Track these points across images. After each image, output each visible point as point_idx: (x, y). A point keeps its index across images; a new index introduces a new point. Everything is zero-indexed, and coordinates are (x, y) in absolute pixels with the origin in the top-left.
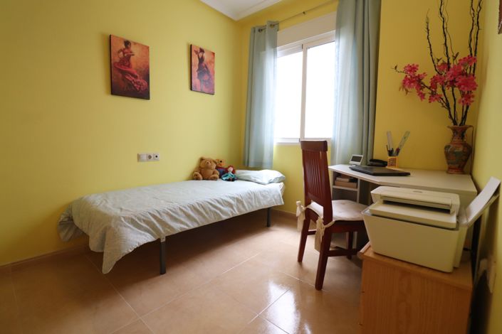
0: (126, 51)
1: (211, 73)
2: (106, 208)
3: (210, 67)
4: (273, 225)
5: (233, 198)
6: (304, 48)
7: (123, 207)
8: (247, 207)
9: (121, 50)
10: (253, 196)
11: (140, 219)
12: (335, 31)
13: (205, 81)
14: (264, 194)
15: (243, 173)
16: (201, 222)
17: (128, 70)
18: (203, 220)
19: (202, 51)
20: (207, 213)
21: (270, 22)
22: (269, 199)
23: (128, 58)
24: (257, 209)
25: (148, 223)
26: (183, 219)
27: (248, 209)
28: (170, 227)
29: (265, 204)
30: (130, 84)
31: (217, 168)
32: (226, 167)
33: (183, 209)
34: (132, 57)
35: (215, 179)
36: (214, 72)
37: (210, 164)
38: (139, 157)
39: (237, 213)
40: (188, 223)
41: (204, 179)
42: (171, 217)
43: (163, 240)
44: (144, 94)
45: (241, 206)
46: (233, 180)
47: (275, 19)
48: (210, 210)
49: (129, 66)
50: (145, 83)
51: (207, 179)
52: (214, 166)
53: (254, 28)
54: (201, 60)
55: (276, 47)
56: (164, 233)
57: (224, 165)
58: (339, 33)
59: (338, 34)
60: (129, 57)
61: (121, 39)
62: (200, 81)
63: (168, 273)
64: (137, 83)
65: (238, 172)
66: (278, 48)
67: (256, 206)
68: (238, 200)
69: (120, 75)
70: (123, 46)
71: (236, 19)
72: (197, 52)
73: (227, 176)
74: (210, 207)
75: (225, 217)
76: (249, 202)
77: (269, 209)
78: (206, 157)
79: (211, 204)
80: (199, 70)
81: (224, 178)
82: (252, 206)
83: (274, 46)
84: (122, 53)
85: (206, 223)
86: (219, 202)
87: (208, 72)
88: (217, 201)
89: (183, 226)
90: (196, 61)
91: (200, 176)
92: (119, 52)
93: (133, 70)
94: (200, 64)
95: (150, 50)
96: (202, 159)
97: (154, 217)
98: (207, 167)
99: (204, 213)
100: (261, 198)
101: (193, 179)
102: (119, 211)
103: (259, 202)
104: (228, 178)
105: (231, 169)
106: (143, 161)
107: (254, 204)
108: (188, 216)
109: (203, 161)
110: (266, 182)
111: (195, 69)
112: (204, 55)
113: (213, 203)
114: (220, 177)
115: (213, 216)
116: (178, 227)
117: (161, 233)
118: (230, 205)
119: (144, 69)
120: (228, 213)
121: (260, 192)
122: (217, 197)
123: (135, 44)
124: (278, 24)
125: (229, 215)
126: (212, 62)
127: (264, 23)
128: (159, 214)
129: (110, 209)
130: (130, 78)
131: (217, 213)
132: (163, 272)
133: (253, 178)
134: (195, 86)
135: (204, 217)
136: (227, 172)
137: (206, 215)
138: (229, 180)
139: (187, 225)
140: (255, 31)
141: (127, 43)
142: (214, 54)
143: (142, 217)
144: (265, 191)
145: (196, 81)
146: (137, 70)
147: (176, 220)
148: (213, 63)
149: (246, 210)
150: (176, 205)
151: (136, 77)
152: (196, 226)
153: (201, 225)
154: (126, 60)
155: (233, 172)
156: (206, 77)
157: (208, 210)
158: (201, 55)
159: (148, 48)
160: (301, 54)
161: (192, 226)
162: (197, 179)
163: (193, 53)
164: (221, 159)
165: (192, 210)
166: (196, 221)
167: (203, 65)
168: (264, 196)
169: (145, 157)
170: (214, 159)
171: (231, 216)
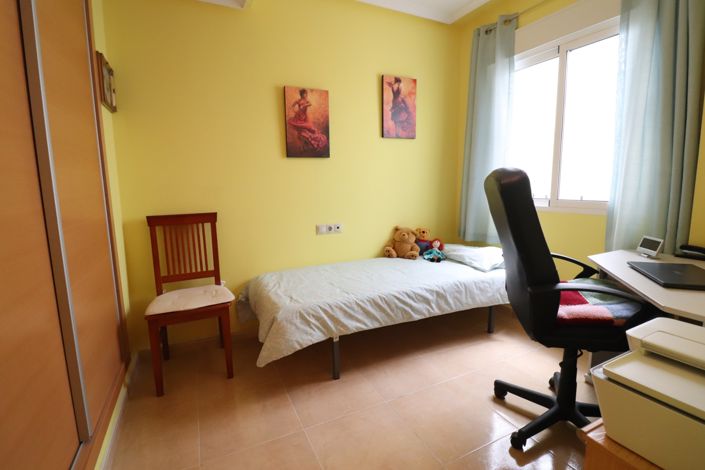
0: (302, 102)
1: (411, 110)
2: (277, 294)
3: (408, 101)
4: (498, 331)
5: (431, 292)
6: (561, 52)
7: (294, 297)
8: (453, 306)
9: (297, 103)
10: (464, 289)
11: (309, 314)
12: (619, 17)
13: (402, 122)
14: (482, 286)
15: (454, 251)
16: (385, 322)
17: (304, 125)
18: (386, 319)
19: (398, 80)
20: (392, 310)
21: (503, 16)
22: (489, 295)
23: (304, 111)
24: (468, 308)
25: (318, 319)
26: (360, 317)
27: (454, 307)
28: (344, 326)
29: (482, 300)
30: (307, 142)
31: (418, 241)
32: (431, 239)
33: (360, 303)
34: (309, 109)
35: (413, 257)
36: (415, 107)
37: (407, 236)
38: (317, 228)
39: (437, 312)
40: (367, 321)
41: (398, 257)
42: (345, 312)
43: (336, 340)
44: (322, 152)
45: (442, 303)
46: (439, 260)
47: (512, 10)
48: (397, 307)
49: (305, 120)
50: (323, 138)
51: (403, 257)
52: (413, 239)
53: (479, 30)
54: (397, 93)
55: (514, 54)
56: (336, 333)
57: (428, 237)
58: (628, 20)
59: (626, 22)
60: (305, 109)
61: (296, 88)
62: (395, 123)
63: (343, 378)
64: (314, 139)
65: (448, 248)
66: (515, 57)
67: (468, 304)
68: (438, 293)
69: (296, 133)
70: (299, 97)
71: (449, 21)
72: (390, 84)
73: (431, 253)
74: (397, 301)
75: (417, 317)
76: (456, 298)
77: (491, 307)
78: (401, 226)
79: (398, 299)
80: (393, 108)
81: (426, 257)
82: (461, 303)
83: (510, 53)
84: (297, 106)
85: (390, 323)
86: (409, 296)
87: (406, 109)
88: (407, 294)
89: (359, 325)
90: (389, 95)
91: (394, 253)
92: (294, 105)
93: (310, 124)
94: (395, 99)
95: (330, 94)
96: (397, 229)
97: (325, 311)
98: (403, 241)
99: (389, 310)
100: (476, 291)
101: (385, 256)
102: (288, 301)
103: (473, 298)
104: (431, 256)
105: (437, 244)
106: (322, 233)
107: (464, 300)
108: (367, 313)
109: (398, 232)
110: (487, 268)
111: (388, 107)
112: (402, 85)
113: (401, 297)
114: (421, 254)
115: (400, 314)
116: (353, 326)
117: (332, 331)
118: (427, 301)
119: (322, 120)
120: (421, 312)
121: (475, 283)
122: (408, 289)
123: (312, 90)
124: (517, 18)
125: (424, 315)
126: (412, 93)
127: (495, 18)
128: (332, 309)
129: (281, 297)
130: (307, 134)
131: (406, 311)
132: (336, 377)
133: (467, 260)
134: (388, 132)
135: (388, 315)
136: (432, 247)
137: (391, 313)
138: (432, 260)
139: (366, 325)
140: (479, 35)
141: (303, 92)
142: (415, 81)
143: (312, 312)
144: (483, 282)
145: (389, 123)
146: (314, 123)
147: (351, 317)
148: (415, 94)
149: (452, 308)
150: (352, 298)
151: (313, 132)
152: (377, 325)
153: (384, 325)
154: (302, 113)
155: (441, 248)
156: (403, 116)
157: (393, 306)
158: (396, 86)
159: (327, 92)
160: (555, 62)
161: (371, 325)
162: (390, 256)
163: (386, 86)
164: (423, 228)
165: (372, 305)
166: (377, 320)
167: (400, 100)
168: (481, 289)
169: (324, 229)
170: (414, 229)
171: (428, 316)
